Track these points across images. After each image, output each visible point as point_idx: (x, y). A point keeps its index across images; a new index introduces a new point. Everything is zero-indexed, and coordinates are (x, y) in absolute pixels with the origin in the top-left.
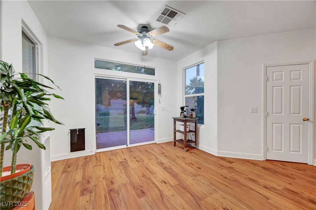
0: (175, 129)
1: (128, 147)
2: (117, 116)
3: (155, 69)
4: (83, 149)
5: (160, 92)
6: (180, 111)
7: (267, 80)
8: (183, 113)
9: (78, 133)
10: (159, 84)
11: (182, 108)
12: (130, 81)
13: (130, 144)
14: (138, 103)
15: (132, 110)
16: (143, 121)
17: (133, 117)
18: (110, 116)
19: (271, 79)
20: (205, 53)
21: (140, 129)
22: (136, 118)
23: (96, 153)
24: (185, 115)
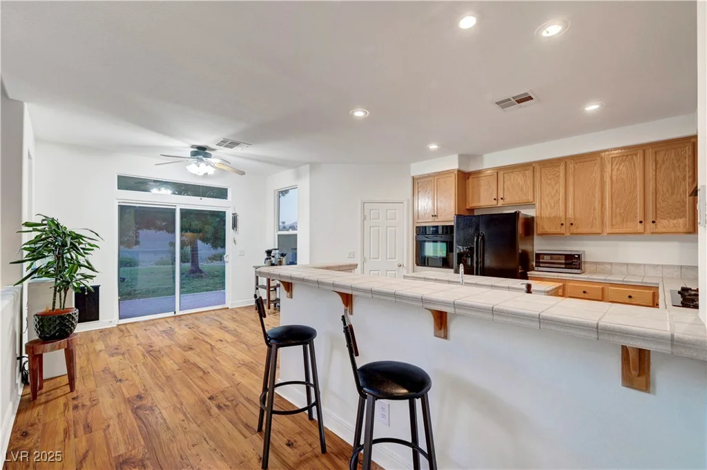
0: (257, 284)
1: (177, 314)
2: (154, 266)
3: (227, 189)
4: (97, 318)
5: (235, 226)
6: (265, 256)
7: (364, 218)
8: (270, 259)
9: (86, 293)
10: (233, 214)
11: (269, 252)
12: (181, 209)
13: (180, 310)
14: (205, 240)
15: (193, 254)
16: (217, 276)
17: (194, 268)
18: (139, 267)
19: (368, 218)
20: (298, 176)
21: (207, 290)
22: (201, 271)
23: (118, 325)
24: (273, 262)
